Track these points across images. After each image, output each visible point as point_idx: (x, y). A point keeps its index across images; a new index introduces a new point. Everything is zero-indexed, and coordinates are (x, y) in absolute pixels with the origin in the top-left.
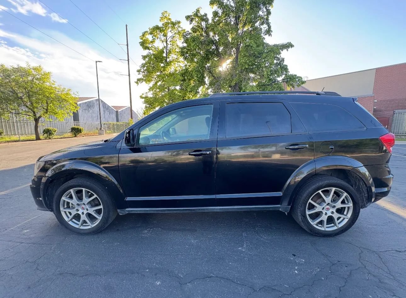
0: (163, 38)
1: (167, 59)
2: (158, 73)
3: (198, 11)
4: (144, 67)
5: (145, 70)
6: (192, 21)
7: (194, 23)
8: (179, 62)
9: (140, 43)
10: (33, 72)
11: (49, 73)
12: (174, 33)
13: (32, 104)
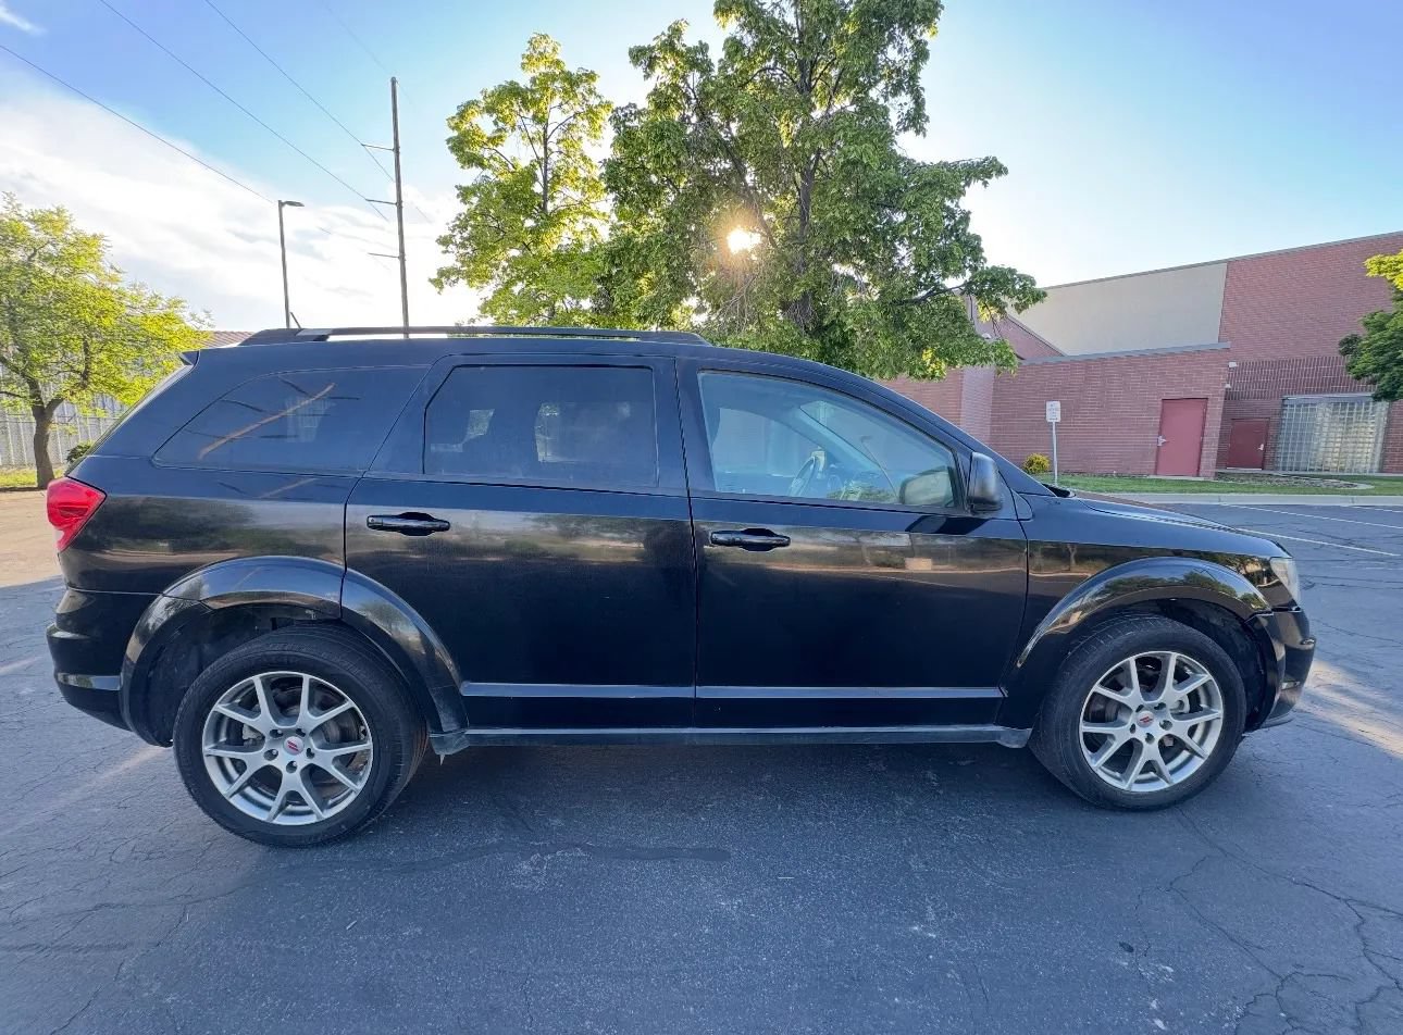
0: (534, 129)
1: (545, 204)
2: (514, 253)
3: (676, 31)
4: (463, 227)
5: (468, 239)
6: (651, 65)
7: (661, 76)
8: (591, 214)
9: (448, 141)
10: (33, 231)
11: (94, 236)
12: (572, 114)
13: (24, 350)
